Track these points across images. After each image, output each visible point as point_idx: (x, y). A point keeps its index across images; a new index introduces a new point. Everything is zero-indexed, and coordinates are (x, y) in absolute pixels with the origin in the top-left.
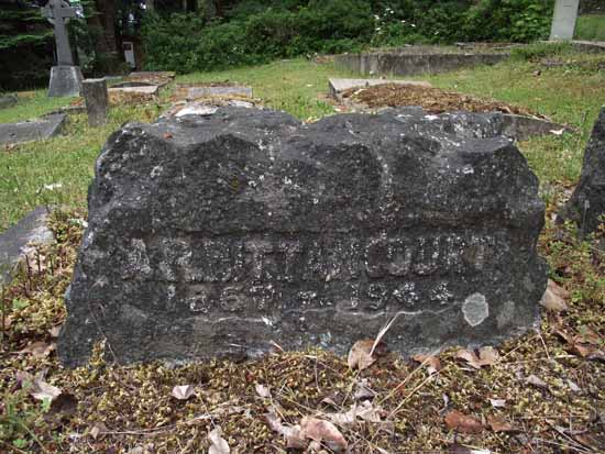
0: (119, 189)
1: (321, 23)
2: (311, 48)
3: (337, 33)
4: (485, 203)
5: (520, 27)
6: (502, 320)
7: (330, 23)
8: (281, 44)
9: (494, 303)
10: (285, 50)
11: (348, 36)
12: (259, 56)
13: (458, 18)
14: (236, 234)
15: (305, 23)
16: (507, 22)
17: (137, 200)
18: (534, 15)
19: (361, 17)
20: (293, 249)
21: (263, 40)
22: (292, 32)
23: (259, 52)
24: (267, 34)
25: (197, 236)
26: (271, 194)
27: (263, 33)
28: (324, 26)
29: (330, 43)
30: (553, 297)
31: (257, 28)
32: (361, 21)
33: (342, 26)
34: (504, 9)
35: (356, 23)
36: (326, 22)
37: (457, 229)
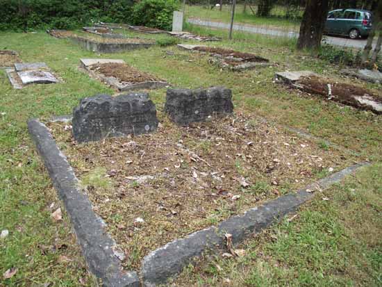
0: (88, 111)
1: (49, 7)
2: (43, 21)
3: (59, 13)
4: (147, 109)
5: (160, 20)
6: (152, 129)
7: (55, 7)
8: (23, 18)
9: (150, 126)
10: (26, 22)
11: (67, 16)
12: (8, 25)
13: (128, 10)
14: (108, 117)
15: (38, 5)
16: (154, 16)
17: (92, 113)
18: (166, 14)
19: (74, 4)
20: (117, 119)
21: (10, 14)
22: (30, 10)
23: (7, 22)
24: (13, 11)
25: (102, 118)
26: (114, 110)
27: (10, 9)
28: (51, 9)
29: (56, 20)
30: (160, 125)
31: (5, 5)
32: (74, 7)
33: (62, 9)
34: (152, 10)
35: (71, 8)
36: (52, 6)
37: (143, 114)
